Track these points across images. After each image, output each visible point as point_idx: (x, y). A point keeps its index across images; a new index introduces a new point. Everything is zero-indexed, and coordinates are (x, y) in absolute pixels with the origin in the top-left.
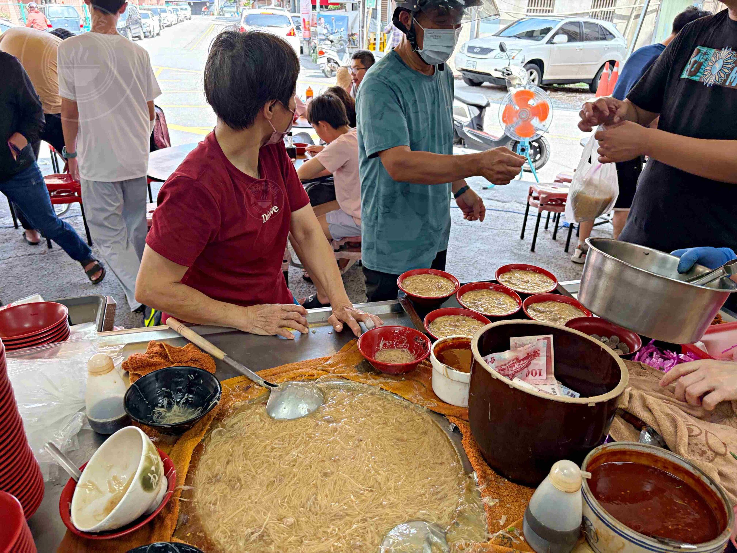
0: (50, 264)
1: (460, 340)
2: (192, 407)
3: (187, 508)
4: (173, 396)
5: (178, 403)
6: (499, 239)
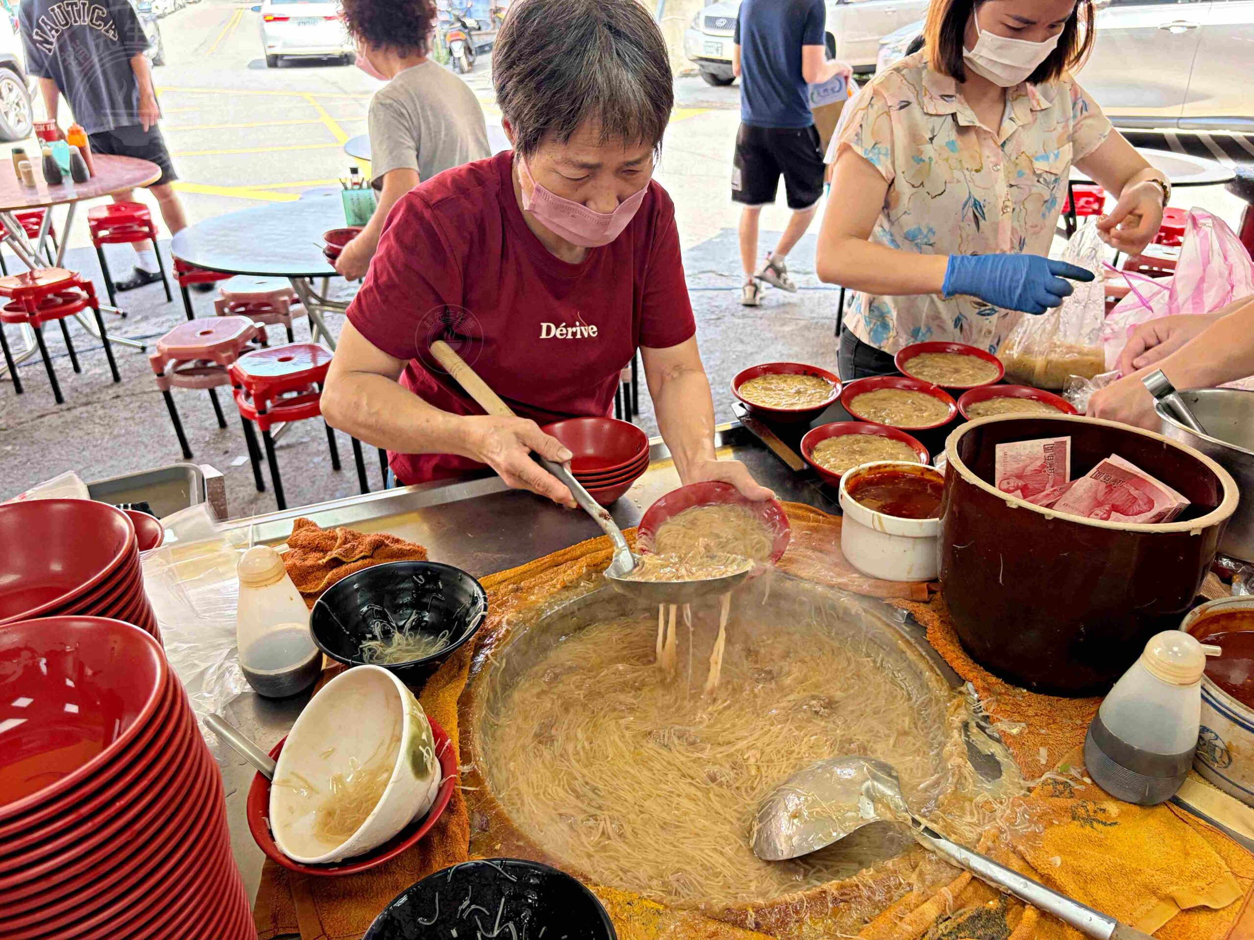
0: (21, 444)
1: (882, 470)
2: (430, 634)
3: (482, 801)
4: (390, 618)
5: (401, 629)
6: (811, 335)
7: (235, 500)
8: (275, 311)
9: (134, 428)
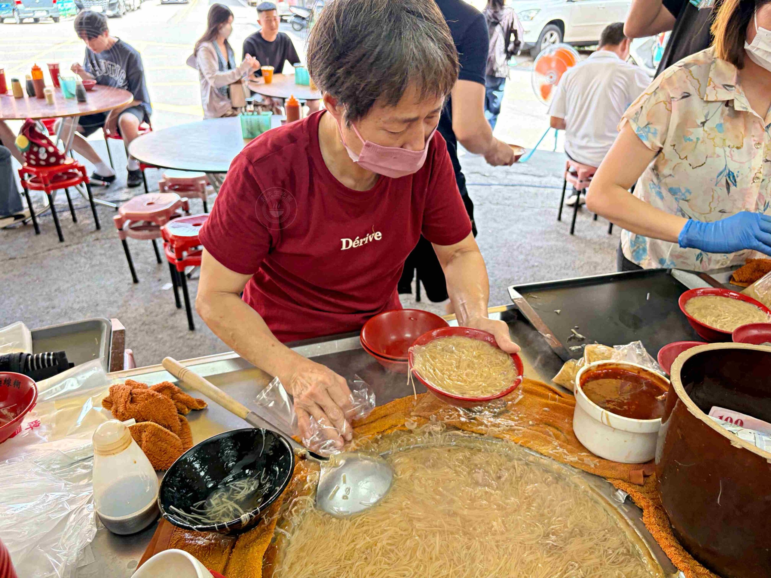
7: (162, 313)
8: (197, 190)
9: (104, 261)
